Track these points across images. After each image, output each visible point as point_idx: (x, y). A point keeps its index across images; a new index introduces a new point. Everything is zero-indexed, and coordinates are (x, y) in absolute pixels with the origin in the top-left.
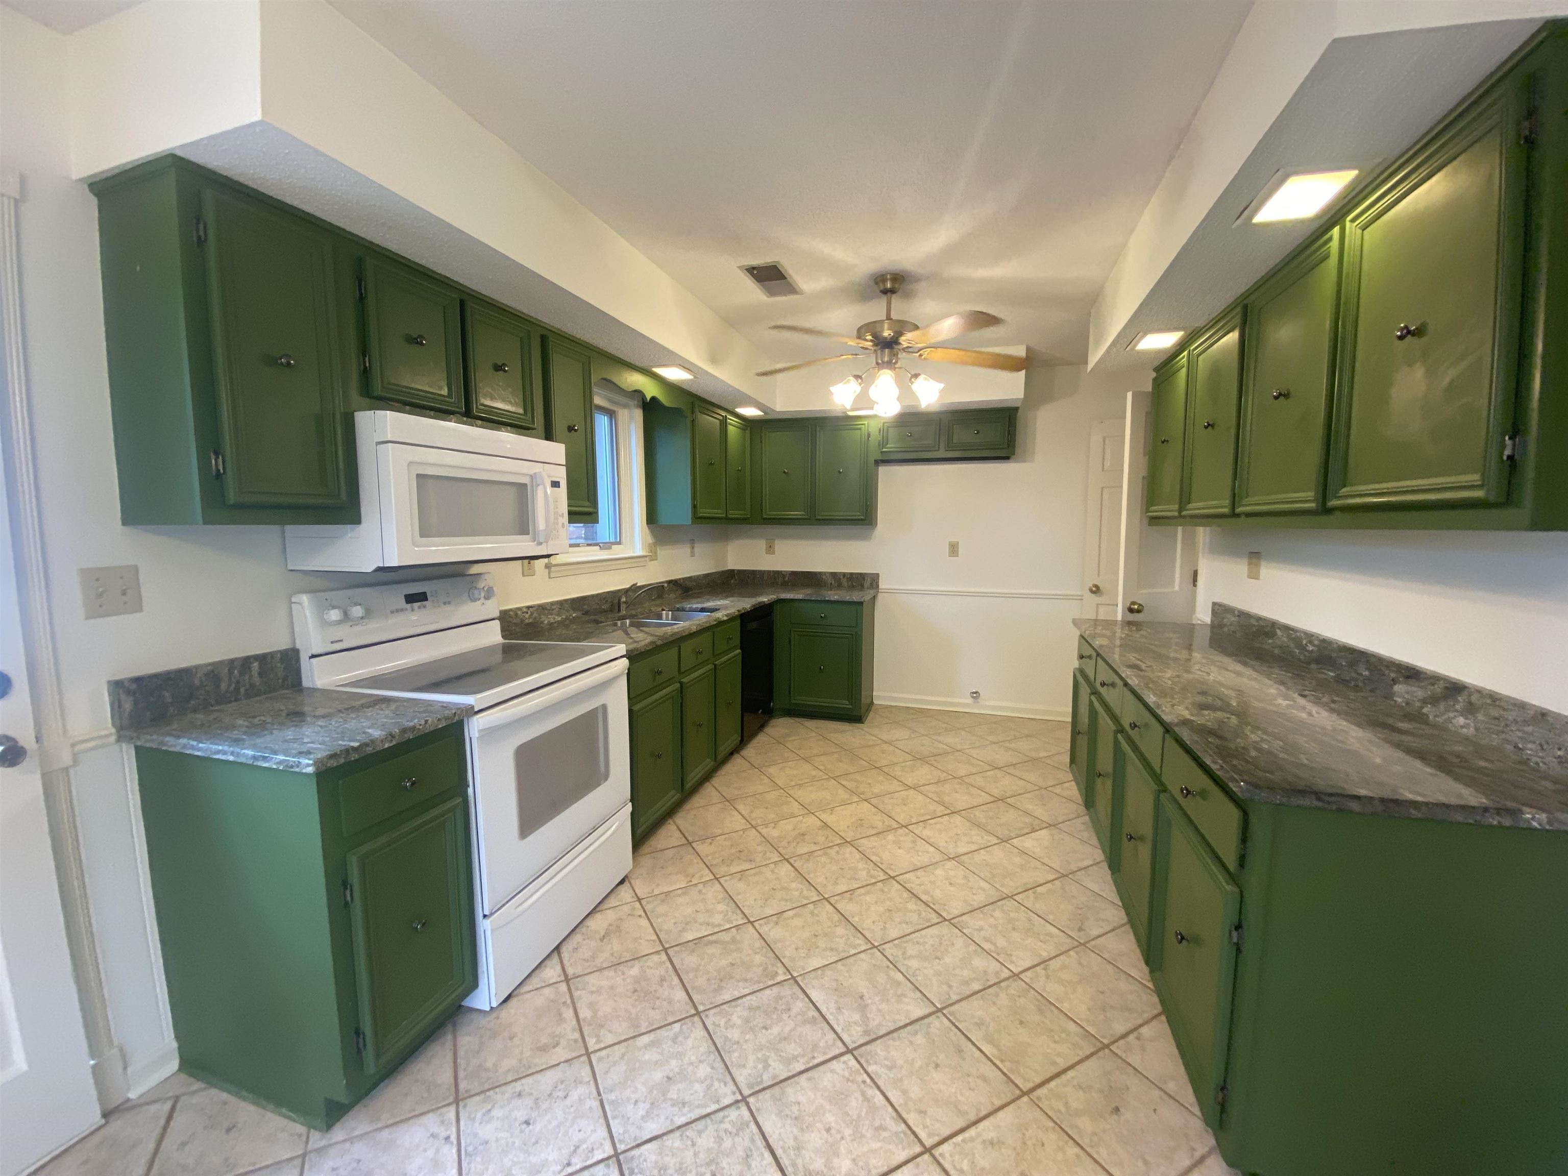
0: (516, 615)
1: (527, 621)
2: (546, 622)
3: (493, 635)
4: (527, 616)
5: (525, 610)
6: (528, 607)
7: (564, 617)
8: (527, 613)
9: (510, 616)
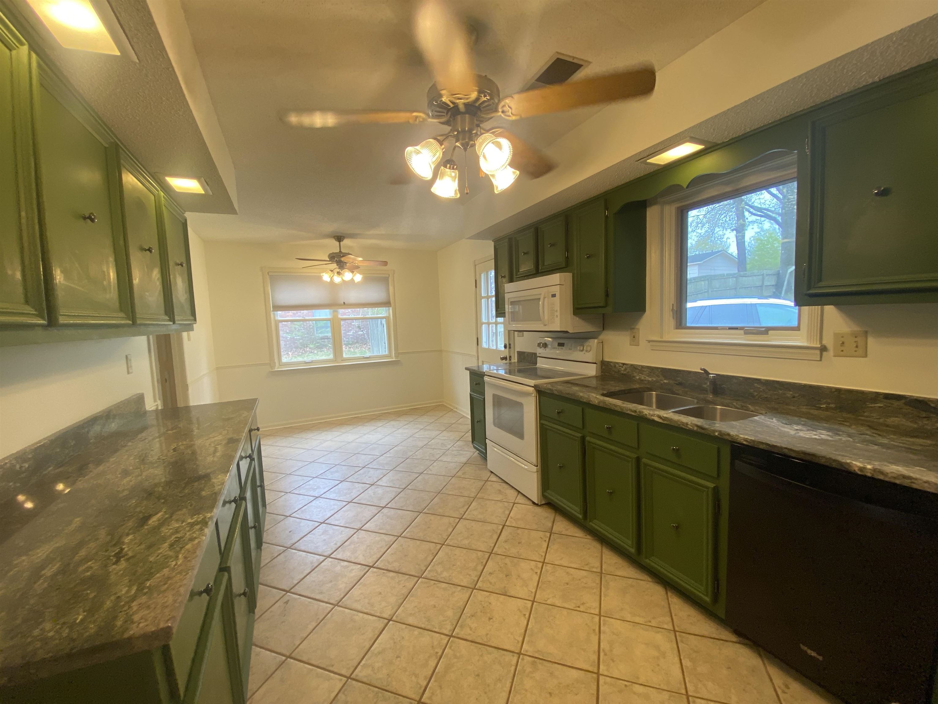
0: (615, 366)
1: (622, 372)
2: (638, 378)
3: (591, 371)
4: (622, 369)
5: (621, 365)
6: (624, 364)
7: (654, 379)
8: (622, 367)
9: (611, 366)
